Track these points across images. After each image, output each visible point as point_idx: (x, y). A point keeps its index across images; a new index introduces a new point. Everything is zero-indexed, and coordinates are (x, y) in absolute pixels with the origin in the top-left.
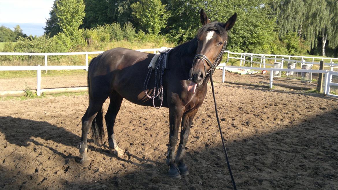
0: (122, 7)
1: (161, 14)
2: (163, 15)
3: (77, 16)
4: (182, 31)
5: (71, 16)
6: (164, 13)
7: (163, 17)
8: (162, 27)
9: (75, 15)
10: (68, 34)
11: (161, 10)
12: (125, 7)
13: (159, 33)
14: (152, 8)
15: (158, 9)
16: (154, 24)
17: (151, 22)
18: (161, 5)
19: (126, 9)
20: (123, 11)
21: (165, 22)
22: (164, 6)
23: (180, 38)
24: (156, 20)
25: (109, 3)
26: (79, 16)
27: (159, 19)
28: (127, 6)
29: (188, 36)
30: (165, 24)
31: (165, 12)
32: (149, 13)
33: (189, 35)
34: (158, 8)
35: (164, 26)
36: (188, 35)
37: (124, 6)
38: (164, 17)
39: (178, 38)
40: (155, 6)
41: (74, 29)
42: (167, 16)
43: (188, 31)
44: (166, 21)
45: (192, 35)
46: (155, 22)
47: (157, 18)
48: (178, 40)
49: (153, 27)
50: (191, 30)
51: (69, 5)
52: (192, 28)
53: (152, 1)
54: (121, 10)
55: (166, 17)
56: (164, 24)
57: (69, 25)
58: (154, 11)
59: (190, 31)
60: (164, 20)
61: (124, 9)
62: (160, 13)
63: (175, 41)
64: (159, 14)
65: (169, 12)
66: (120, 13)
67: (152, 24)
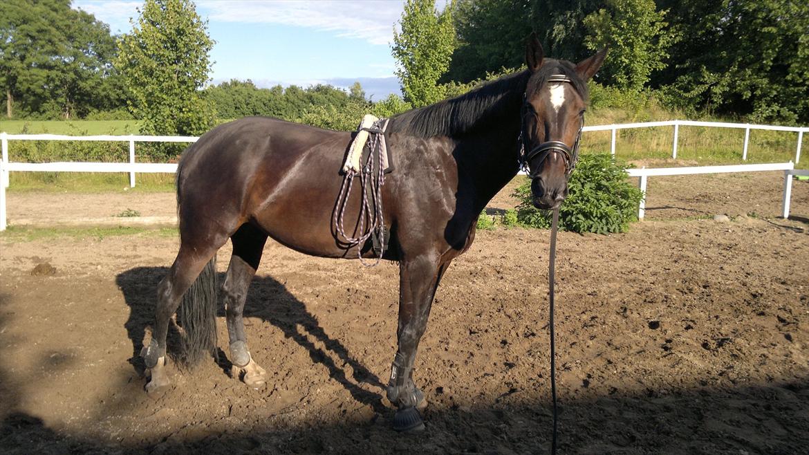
0: (561, 27)
1: (653, 35)
2: (657, 37)
3: (433, 53)
4: (709, 77)
5: (422, 55)
6: (662, 32)
7: (658, 43)
8: (655, 69)
9: (430, 51)
10: (413, 96)
11: (653, 24)
12: (571, 24)
13: (646, 85)
14: (630, 21)
15: (645, 22)
16: (631, 61)
17: (623, 58)
18: (656, 11)
19: (572, 30)
20: (563, 36)
21: (663, 54)
22: (663, 13)
23: (703, 94)
24: (637, 51)
25: (534, 18)
26: (439, 53)
27: (648, 49)
28: (574, 21)
29: (727, 89)
30: (664, 60)
31: (664, 28)
32: (620, 36)
33: (732, 85)
34: (647, 19)
35: (662, 66)
36: (729, 85)
37: (569, 22)
38: (661, 42)
39: (698, 96)
40: (636, 14)
41: (427, 85)
42: (671, 37)
43: (727, 74)
44: (666, 53)
45: (739, 85)
46: (635, 56)
47: (641, 47)
48: (698, 100)
49: (629, 71)
50: (738, 71)
51: (417, 31)
52: (742, 66)
53: (629, 5)
54: (559, 34)
55: (668, 43)
56: (661, 61)
57: (417, 76)
58: (635, 29)
59: (734, 74)
60: (661, 49)
61: (566, 29)
62: (650, 32)
63: (689, 103)
64: (646, 34)
65: (676, 28)
66: (558, 40)
67: (627, 61)
